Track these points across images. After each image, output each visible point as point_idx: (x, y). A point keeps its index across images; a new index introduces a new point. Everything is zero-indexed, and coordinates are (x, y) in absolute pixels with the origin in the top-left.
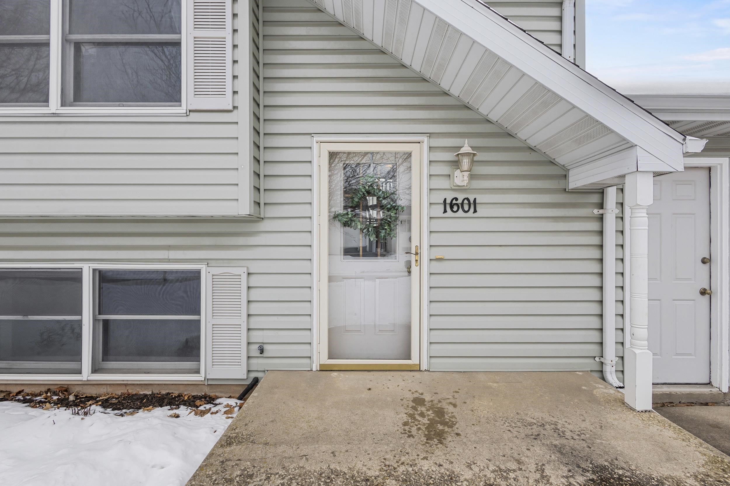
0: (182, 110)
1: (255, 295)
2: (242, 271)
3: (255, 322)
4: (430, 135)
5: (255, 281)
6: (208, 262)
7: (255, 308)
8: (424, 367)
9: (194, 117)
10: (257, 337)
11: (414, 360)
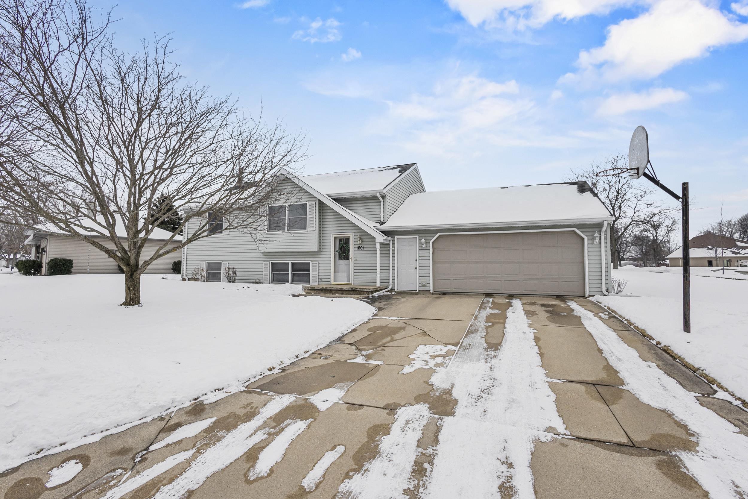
0: (306, 231)
1: (320, 268)
2: (317, 263)
3: (320, 274)
4: (354, 232)
5: (320, 265)
6: (311, 261)
7: (320, 271)
8: (353, 284)
9: (309, 232)
10: (321, 277)
11: (351, 283)
